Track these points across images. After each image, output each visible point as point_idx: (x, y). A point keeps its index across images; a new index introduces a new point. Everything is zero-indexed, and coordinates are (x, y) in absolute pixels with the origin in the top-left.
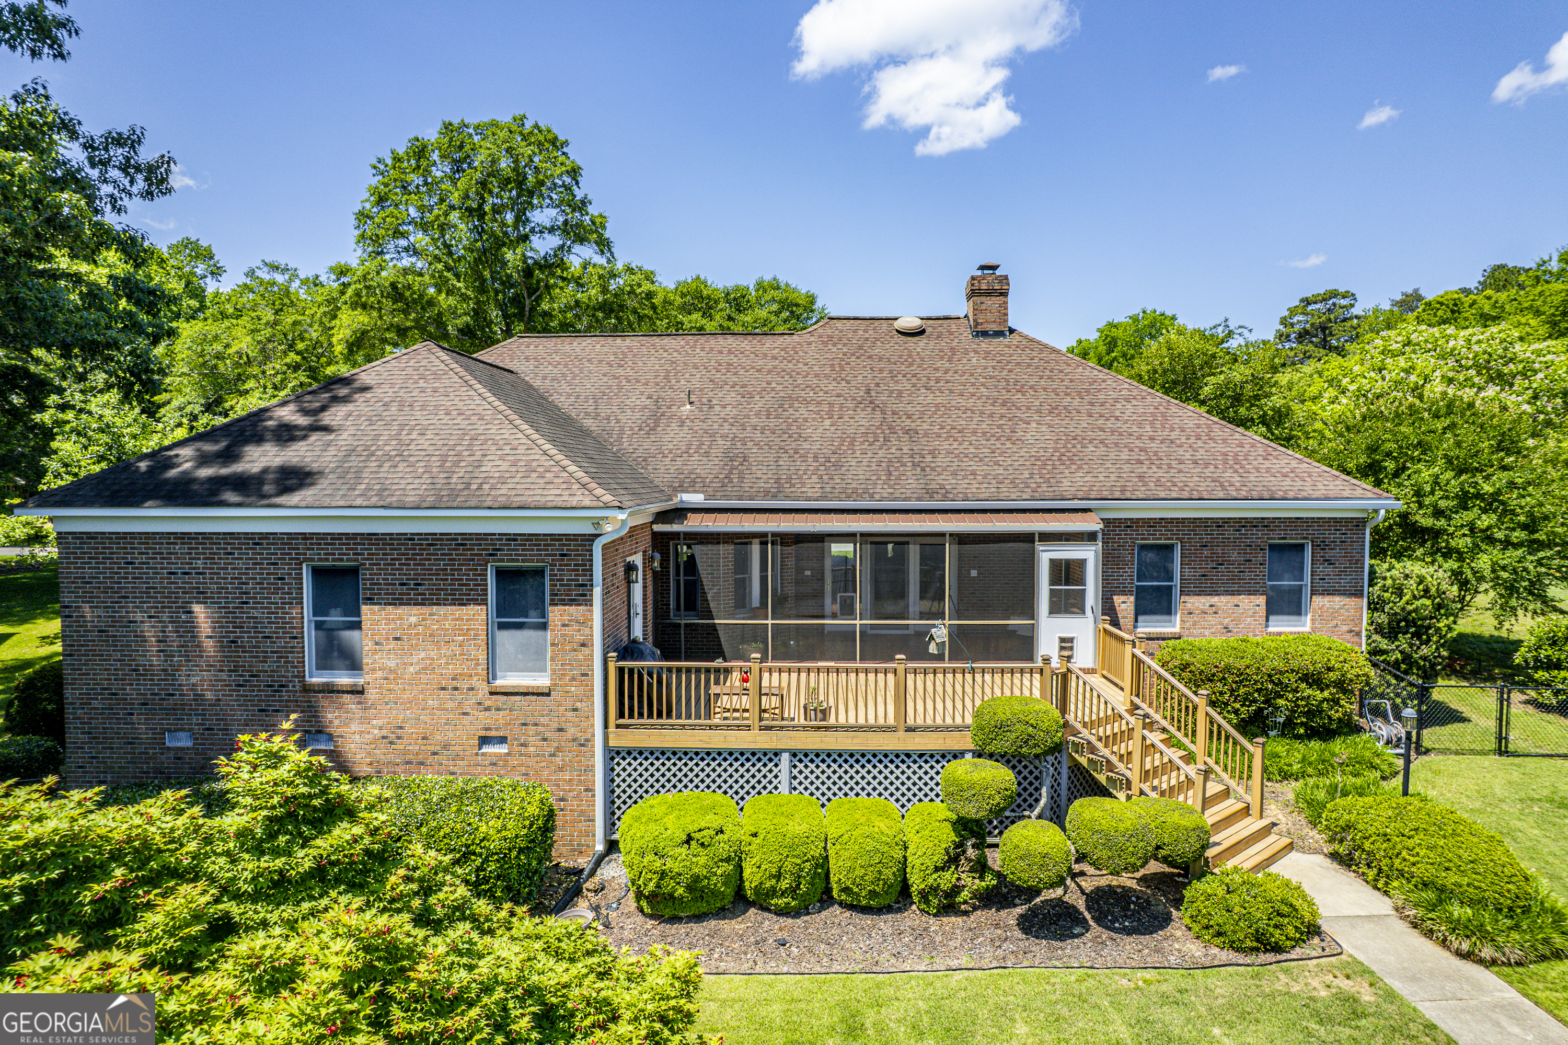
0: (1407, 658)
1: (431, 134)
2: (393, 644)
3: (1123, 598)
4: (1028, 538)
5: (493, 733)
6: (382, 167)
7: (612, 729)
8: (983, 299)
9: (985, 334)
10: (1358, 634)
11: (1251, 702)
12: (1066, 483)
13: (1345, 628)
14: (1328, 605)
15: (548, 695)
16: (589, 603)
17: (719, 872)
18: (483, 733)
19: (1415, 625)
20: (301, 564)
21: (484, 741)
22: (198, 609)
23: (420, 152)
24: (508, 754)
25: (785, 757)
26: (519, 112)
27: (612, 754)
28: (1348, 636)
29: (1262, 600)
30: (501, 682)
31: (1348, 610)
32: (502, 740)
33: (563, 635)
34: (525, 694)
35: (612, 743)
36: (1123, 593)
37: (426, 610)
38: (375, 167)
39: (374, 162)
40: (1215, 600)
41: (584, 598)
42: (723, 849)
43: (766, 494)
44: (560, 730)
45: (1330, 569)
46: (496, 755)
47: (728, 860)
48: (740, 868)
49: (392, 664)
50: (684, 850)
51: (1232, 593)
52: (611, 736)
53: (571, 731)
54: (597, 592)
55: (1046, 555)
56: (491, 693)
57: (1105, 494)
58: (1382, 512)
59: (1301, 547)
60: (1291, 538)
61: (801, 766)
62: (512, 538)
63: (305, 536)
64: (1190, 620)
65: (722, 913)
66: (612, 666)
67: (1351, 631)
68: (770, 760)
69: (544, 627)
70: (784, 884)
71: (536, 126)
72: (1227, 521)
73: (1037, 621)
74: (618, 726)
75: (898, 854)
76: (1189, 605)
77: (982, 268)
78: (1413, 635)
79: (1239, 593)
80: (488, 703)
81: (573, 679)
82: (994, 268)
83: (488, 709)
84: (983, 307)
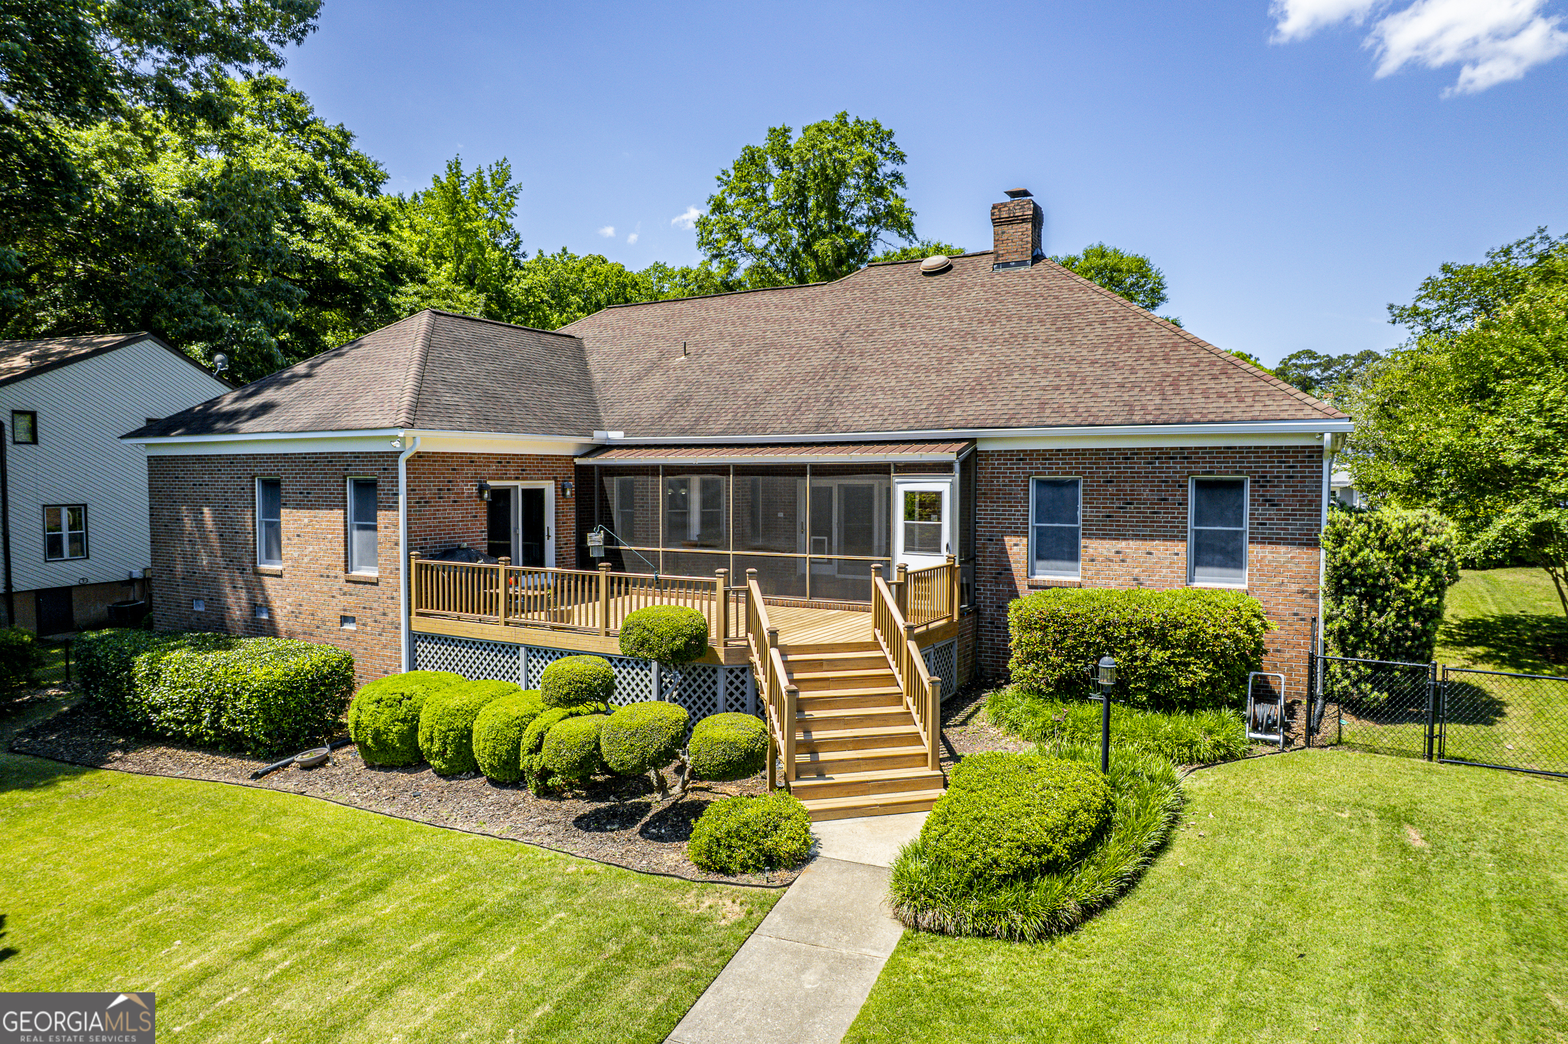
0: (1355, 626)
1: (761, 142)
2: (296, 540)
3: (1015, 540)
4: (883, 469)
5: (348, 614)
6: (725, 178)
7: (413, 616)
8: (1005, 228)
9: (1006, 265)
10: (1314, 596)
11: (1078, 657)
12: (958, 412)
13: (1294, 588)
14: (1270, 557)
15: (377, 584)
16: (396, 509)
17: (394, 730)
18: (342, 613)
19: (1364, 584)
20: (253, 477)
21: (344, 619)
22: (206, 510)
23: (752, 158)
24: (356, 632)
25: (522, 650)
26: (840, 111)
27: (415, 638)
28: (1299, 598)
29: (1181, 548)
30: (356, 573)
31: (1297, 564)
32: (353, 620)
33: (386, 536)
34: (365, 583)
35: (414, 628)
36: (1015, 534)
37: (313, 512)
38: (719, 179)
39: (720, 174)
40: (1122, 545)
41: (394, 507)
42: (401, 712)
43: (683, 432)
44: (384, 614)
45: (1273, 512)
46: (351, 632)
47: (404, 721)
48: (415, 729)
49: (296, 554)
50: (373, 707)
51: (1144, 538)
52: (413, 622)
53: (391, 615)
54: (402, 499)
55: (902, 487)
56: (347, 581)
57: (989, 422)
58: (1327, 436)
59: (1240, 485)
60: (1220, 473)
61: (534, 661)
62: (357, 455)
63: (254, 457)
64: (1093, 568)
65: (407, 767)
66: (413, 562)
67: (1303, 592)
68: (514, 653)
69: (374, 528)
70: (435, 749)
71: (858, 121)
72: (1136, 452)
73: (893, 557)
74: (418, 614)
75: (512, 733)
76: (1091, 551)
77: (1013, 194)
78: (1362, 597)
79: (1152, 538)
80: (345, 589)
81: (391, 573)
82: (1025, 193)
83: (345, 594)
84: (1005, 237)
